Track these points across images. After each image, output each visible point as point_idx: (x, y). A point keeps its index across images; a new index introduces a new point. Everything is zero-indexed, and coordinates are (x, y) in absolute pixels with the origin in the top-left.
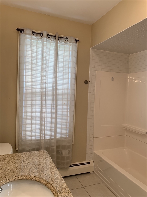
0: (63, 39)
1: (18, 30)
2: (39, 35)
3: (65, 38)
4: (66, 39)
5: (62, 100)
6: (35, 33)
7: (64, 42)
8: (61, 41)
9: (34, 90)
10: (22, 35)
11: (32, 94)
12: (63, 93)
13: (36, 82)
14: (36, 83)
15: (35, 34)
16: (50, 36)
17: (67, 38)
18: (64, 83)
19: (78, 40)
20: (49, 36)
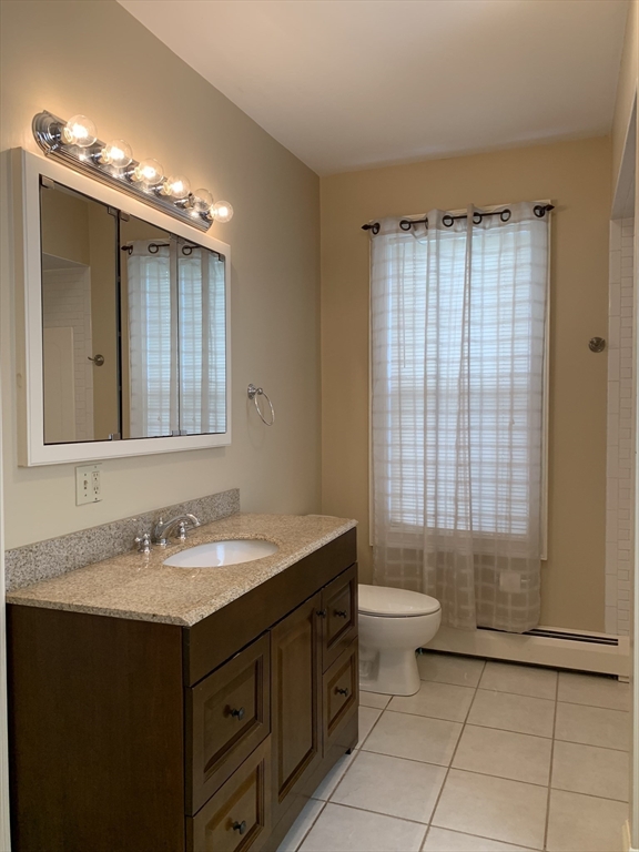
0: (494, 216)
1: (366, 227)
2: (422, 226)
3: (501, 213)
4: (504, 215)
5: (497, 412)
6: (410, 223)
7: (500, 226)
8: (487, 226)
9: (405, 384)
10: (377, 239)
11: (400, 395)
12: (498, 389)
13: (414, 360)
14: (414, 364)
15: (409, 225)
16: (453, 219)
17: (507, 211)
18: (502, 355)
19: (550, 208)
20: (448, 220)
